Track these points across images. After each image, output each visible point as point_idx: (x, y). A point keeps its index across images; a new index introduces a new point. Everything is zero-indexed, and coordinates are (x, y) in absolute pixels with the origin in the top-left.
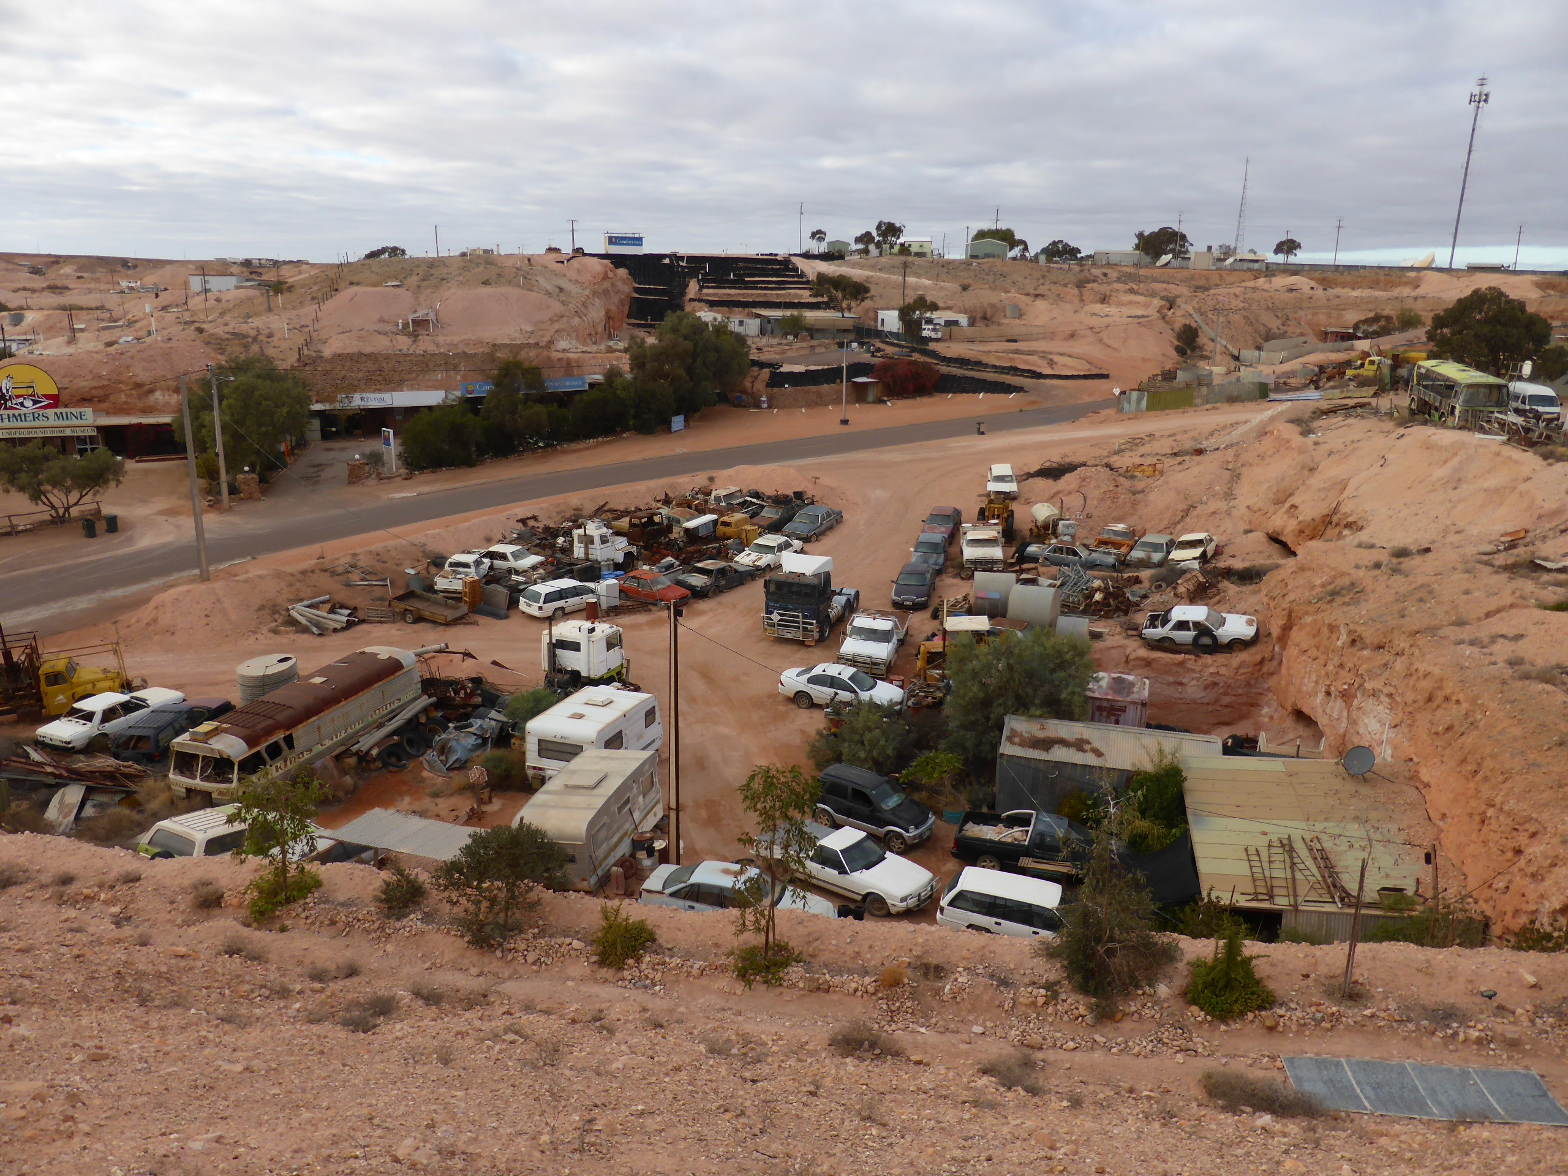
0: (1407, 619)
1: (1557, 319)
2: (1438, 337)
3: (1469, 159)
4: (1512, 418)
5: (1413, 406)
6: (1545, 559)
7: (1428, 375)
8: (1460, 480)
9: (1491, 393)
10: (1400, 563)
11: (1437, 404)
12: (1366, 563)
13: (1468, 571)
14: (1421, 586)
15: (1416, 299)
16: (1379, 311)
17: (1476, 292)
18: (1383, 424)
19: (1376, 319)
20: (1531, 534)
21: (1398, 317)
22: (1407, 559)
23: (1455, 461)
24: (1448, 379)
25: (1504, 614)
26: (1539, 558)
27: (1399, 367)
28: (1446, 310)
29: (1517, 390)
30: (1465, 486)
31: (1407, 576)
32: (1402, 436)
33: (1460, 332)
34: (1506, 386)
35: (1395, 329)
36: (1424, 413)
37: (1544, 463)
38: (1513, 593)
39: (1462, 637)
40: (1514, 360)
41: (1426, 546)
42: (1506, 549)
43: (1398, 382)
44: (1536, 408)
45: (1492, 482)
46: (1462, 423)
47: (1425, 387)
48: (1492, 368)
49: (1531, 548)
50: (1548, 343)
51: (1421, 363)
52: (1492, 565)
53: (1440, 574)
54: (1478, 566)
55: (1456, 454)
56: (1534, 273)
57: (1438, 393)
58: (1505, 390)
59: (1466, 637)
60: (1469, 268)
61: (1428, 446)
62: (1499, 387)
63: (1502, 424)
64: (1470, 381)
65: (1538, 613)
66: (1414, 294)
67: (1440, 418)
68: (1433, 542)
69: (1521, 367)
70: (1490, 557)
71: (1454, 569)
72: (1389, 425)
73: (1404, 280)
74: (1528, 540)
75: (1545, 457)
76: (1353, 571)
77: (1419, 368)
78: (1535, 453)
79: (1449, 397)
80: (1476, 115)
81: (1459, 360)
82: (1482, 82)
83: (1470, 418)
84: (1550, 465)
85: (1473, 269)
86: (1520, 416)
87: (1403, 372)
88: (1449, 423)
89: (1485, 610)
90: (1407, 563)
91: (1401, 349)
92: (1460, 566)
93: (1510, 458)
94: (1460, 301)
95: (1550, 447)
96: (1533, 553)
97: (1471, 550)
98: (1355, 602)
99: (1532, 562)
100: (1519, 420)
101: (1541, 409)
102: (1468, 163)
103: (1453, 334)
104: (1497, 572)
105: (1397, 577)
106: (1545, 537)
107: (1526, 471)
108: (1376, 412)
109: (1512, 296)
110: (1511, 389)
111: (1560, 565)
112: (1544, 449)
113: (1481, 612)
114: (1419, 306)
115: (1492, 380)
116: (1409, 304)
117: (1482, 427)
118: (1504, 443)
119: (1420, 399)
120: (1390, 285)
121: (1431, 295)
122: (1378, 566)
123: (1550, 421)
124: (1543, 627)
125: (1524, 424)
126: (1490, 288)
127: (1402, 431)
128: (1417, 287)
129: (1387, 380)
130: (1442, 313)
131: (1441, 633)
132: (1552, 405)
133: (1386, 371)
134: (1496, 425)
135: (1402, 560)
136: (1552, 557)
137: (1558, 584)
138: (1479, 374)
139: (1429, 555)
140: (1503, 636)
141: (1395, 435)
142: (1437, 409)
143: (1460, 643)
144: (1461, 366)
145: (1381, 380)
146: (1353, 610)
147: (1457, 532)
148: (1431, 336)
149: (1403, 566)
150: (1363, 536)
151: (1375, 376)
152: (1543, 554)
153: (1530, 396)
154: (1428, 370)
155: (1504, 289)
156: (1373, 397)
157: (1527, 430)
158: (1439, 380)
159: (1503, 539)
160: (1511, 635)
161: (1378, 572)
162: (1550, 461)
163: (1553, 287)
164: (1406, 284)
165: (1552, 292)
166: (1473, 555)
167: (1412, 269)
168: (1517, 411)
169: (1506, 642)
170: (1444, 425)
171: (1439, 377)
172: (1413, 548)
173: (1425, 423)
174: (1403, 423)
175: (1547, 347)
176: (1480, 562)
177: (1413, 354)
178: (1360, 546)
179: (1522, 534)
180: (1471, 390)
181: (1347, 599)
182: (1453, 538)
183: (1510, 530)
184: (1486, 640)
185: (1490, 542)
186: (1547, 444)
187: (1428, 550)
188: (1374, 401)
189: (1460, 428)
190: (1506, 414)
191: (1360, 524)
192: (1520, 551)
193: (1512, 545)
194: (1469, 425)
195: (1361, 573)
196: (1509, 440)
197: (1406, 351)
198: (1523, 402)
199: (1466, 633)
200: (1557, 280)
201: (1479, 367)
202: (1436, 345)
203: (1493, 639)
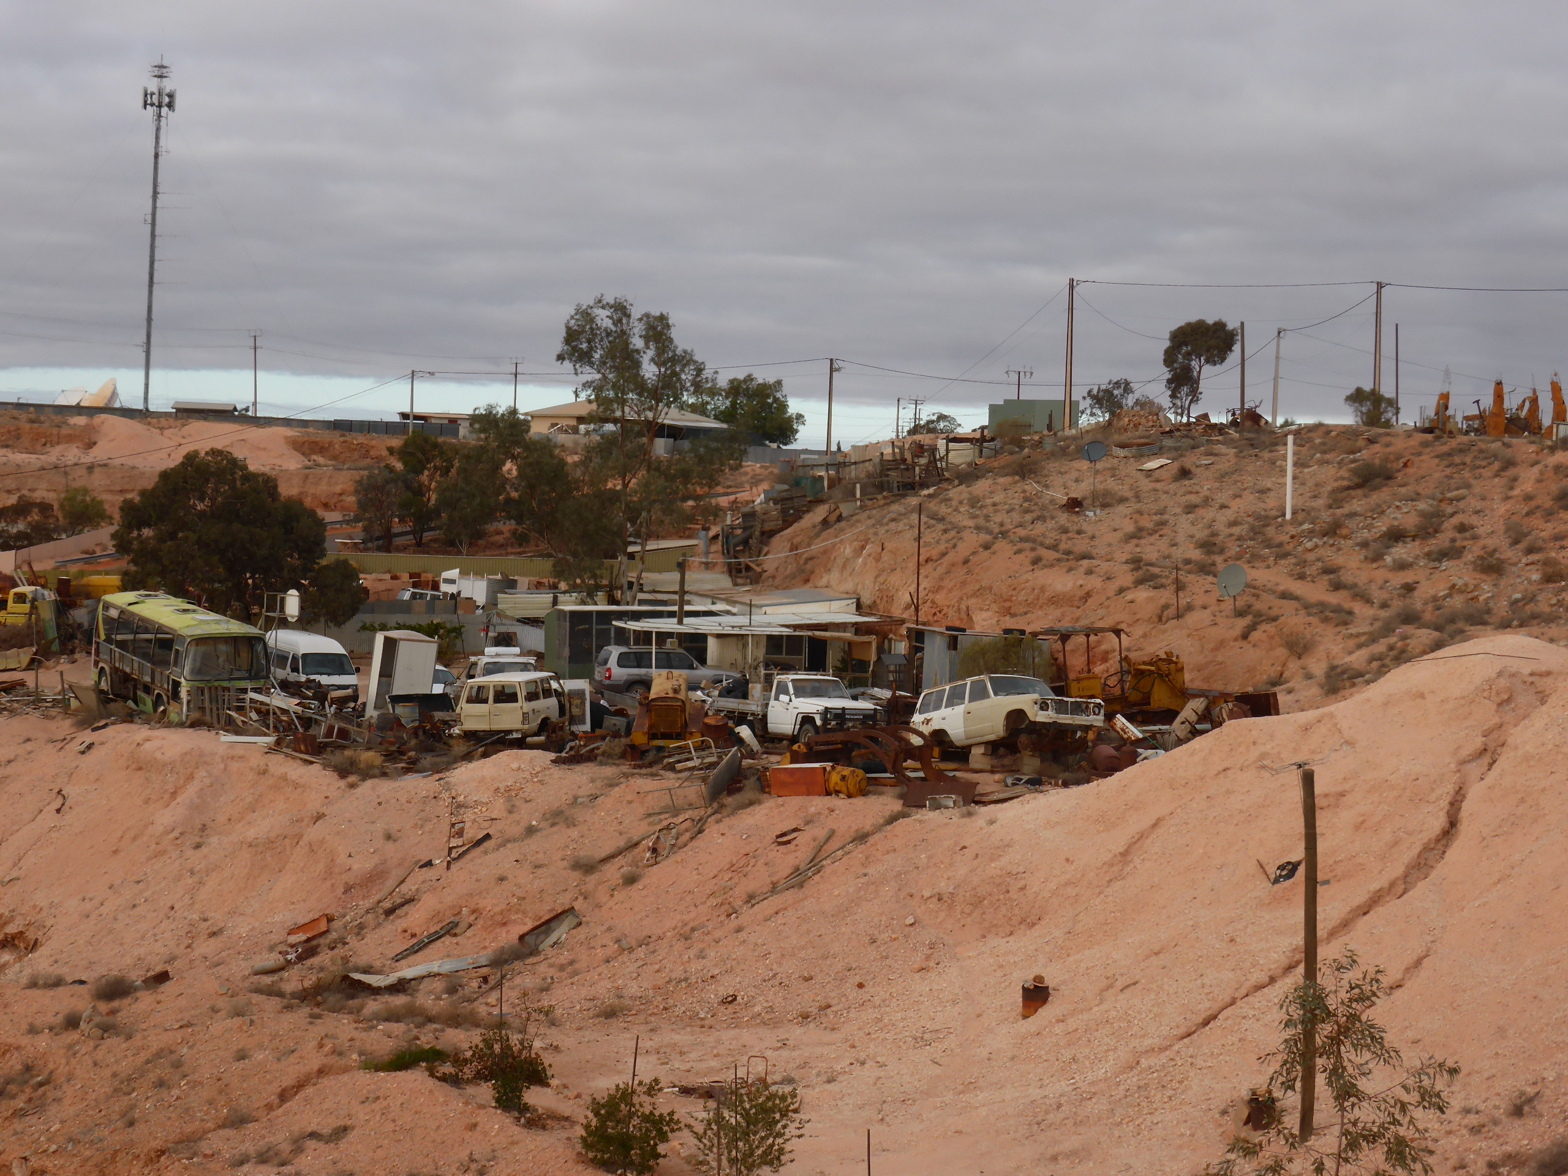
0: (140, 1129)
1: (334, 508)
2: (135, 545)
3: (154, 208)
4: (279, 700)
5: (104, 685)
6: (367, 971)
7: (126, 622)
8: (204, 828)
9: (237, 653)
10: (113, 1012)
11: (147, 679)
12: (50, 1019)
13: (238, 1013)
14: (159, 1054)
15: (91, 468)
16: (25, 492)
17: (191, 458)
18: (52, 725)
19: (22, 509)
20: (336, 924)
21: (62, 506)
22: (127, 1001)
23: (191, 791)
24: (160, 629)
25: (309, 1090)
26: (357, 970)
27: (73, 605)
28: (143, 493)
29: (281, 646)
30: (214, 840)
31: (129, 1037)
32: (90, 747)
33: (173, 536)
34: (261, 640)
35: (58, 530)
36: (125, 698)
37: (342, 783)
38: (321, 1046)
39: (243, 1148)
40: (270, 587)
41: (159, 969)
42: (300, 958)
43: (72, 637)
44: (317, 677)
45: (262, 826)
46: (195, 715)
47: (122, 645)
48: (236, 604)
49: (340, 951)
50: (323, 555)
51: (109, 598)
52: (281, 994)
53: (189, 1025)
54: (256, 998)
55: (191, 777)
56: (287, 422)
57: (145, 656)
58: (260, 648)
59: (249, 1148)
60: (178, 410)
61: (140, 765)
62: (251, 642)
63: (264, 712)
64: (198, 632)
65: (365, 1079)
66: (87, 459)
67: (156, 706)
68: (172, 959)
69: (283, 600)
70: (276, 977)
71: (214, 1010)
72: (63, 726)
73: (65, 431)
74: (334, 935)
75: (343, 772)
76: (25, 1041)
77: (107, 606)
78: (325, 766)
79: (165, 663)
80: (158, 129)
81: (177, 591)
82: (161, 72)
83: (207, 704)
84: (352, 786)
85: (187, 413)
86: (293, 695)
87: (80, 615)
88: (173, 717)
89: (275, 1088)
90: (130, 1009)
91: (73, 569)
92: (222, 1003)
93: (284, 778)
94: (165, 476)
95: (347, 753)
96: (345, 960)
97: (239, 968)
98: (37, 1106)
99: (346, 978)
100: (290, 703)
101: (325, 680)
102: (154, 215)
103: (161, 540)
104: (288, 1008)
105: (112, 1042)
106: (361, 927)
107: (314, 803)
108: (36, 700)
109: (252, 468)
110: (271, 643)
111: (392, 979)
112: (338, 757)
113: (270, 1093)
114: (98, 481)
115: (236, 627)
116: (80, 479)
117: (230, 721)
118: (271, 750)
119: (115, 670)
120: (42, 441)
121: (117, 462)
122: (72, 1022)
123: (342, 702)
124: (377, 1106)
125: (299, 709)
126: (214, 452)
127: (88, 736)
128: (91, 445)
129: (52, 633)
130: (137, 498)
131: (205, 1147)
132: (342, 671)
133: (47, 614)
134: (254, 716)
135: (116, 1004)
136: (377, 964)
137: (392, 1016)
138: (213, 616)
139: (167, 987)
140: (313, 1135)
141: (75, 746)
142: (147, 689)
143: (242, 1163)
144: (180, 603)
145: (42, 634)
146: (33, 1125)
147: (213, 934)
148: (122, 545)
149: (120, 1018)
150: (41, 962)
151: (29, 626)
152: (362, 960)
153: (304, 655)
154: (122, 612)
155: (239, 454)
156: (28, 668)
157: (307, 723)
158: (147, 631)
159: (293, 939)
160: (326, 1131)
161: (74, 1036)
162: (352, 779)
163: (320, 448)
164: (70, 439)
165: (320, 460)
166: (245, 978)
167: (78, 409)
168: (286, 686)
169: (320, 1145)
170: (164, 721)
171: (145, 625)
172: (136, 976)
173: (129, 718)
174: (89, 721)
175: (324, 562)
176: (258, 991)
177: (96, 579)
178: (33, 984)
179: (323, 926)
180: (202, 649)
181: (20, 1103)
182: (206, 947)
183: (302, 920)
184: (286, 1148)
185: (271, 949)
186: (344, 747)
187: (162, 977)
188: (29, 678)
189: (193, 725)
190: (268, 694)
191: (31, 935)
192: (324, 958)
193: (309, 950)
194: (208, 718)
195: (43, 1042)
196: (278, 743)
197: (82, 574)
198: (295, 669)
199: (248, 1140)
200: (326, 436)
201: (215, 605)
202: (134, 561)
203: (298, 1144)
